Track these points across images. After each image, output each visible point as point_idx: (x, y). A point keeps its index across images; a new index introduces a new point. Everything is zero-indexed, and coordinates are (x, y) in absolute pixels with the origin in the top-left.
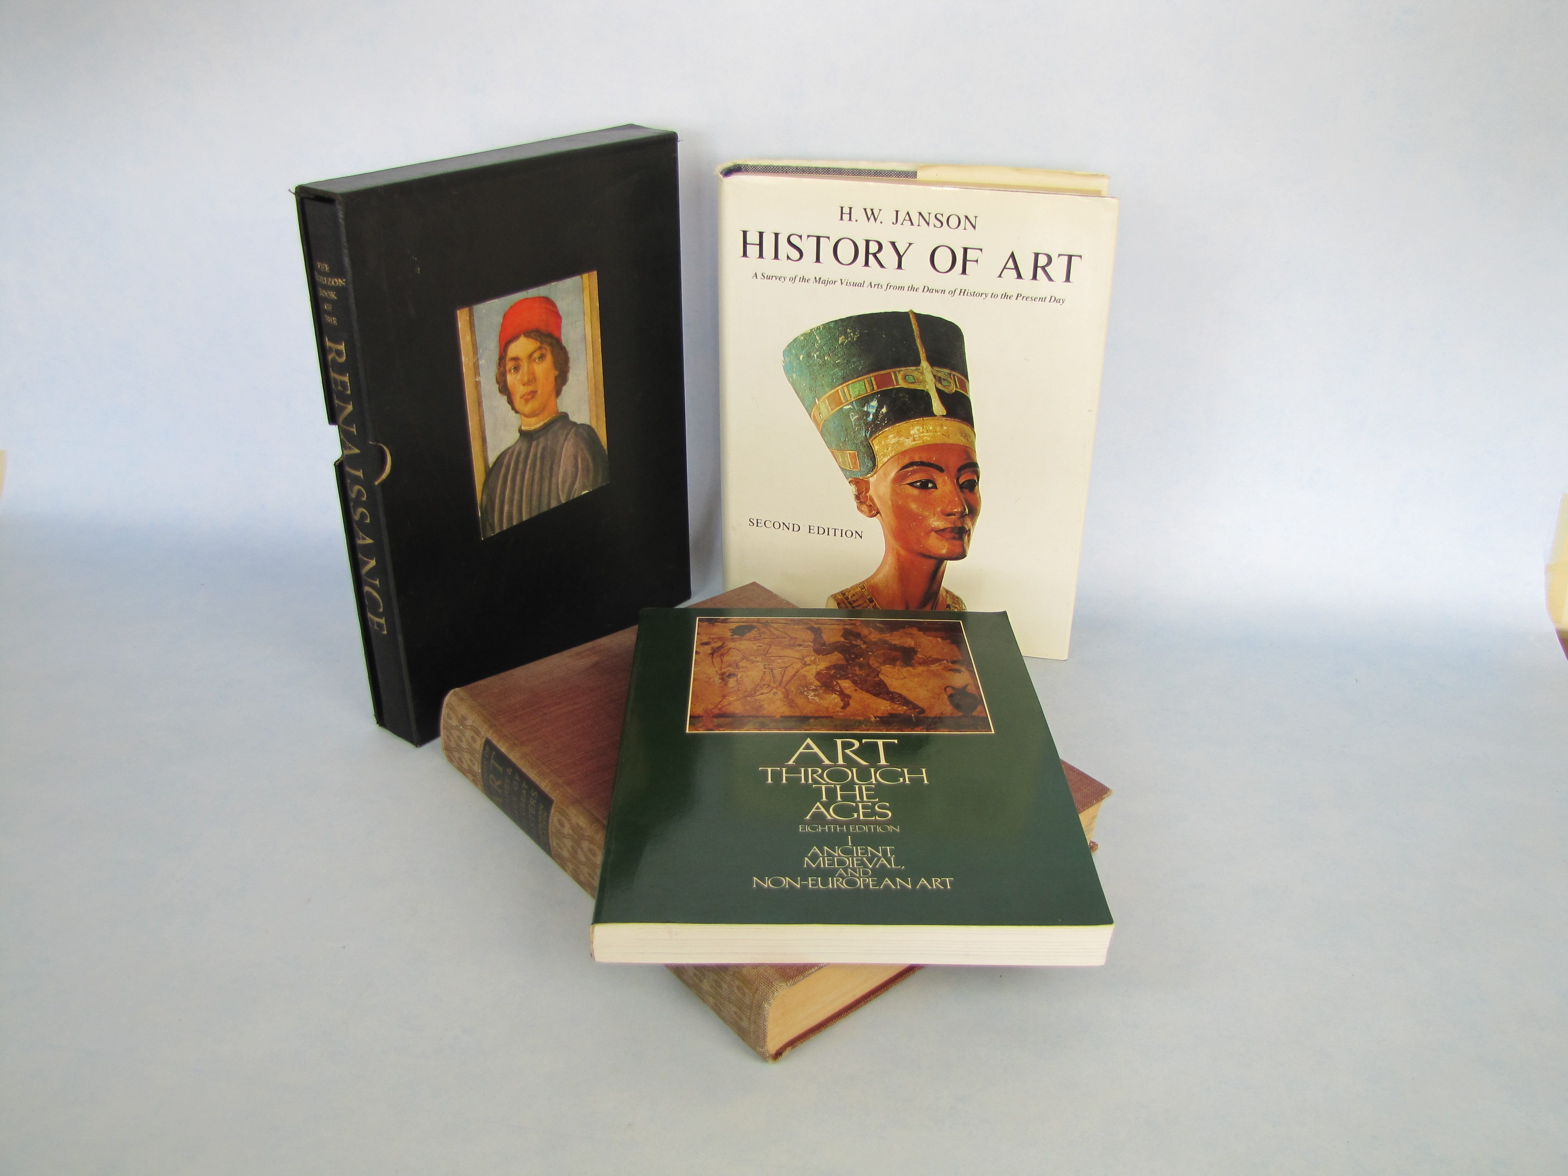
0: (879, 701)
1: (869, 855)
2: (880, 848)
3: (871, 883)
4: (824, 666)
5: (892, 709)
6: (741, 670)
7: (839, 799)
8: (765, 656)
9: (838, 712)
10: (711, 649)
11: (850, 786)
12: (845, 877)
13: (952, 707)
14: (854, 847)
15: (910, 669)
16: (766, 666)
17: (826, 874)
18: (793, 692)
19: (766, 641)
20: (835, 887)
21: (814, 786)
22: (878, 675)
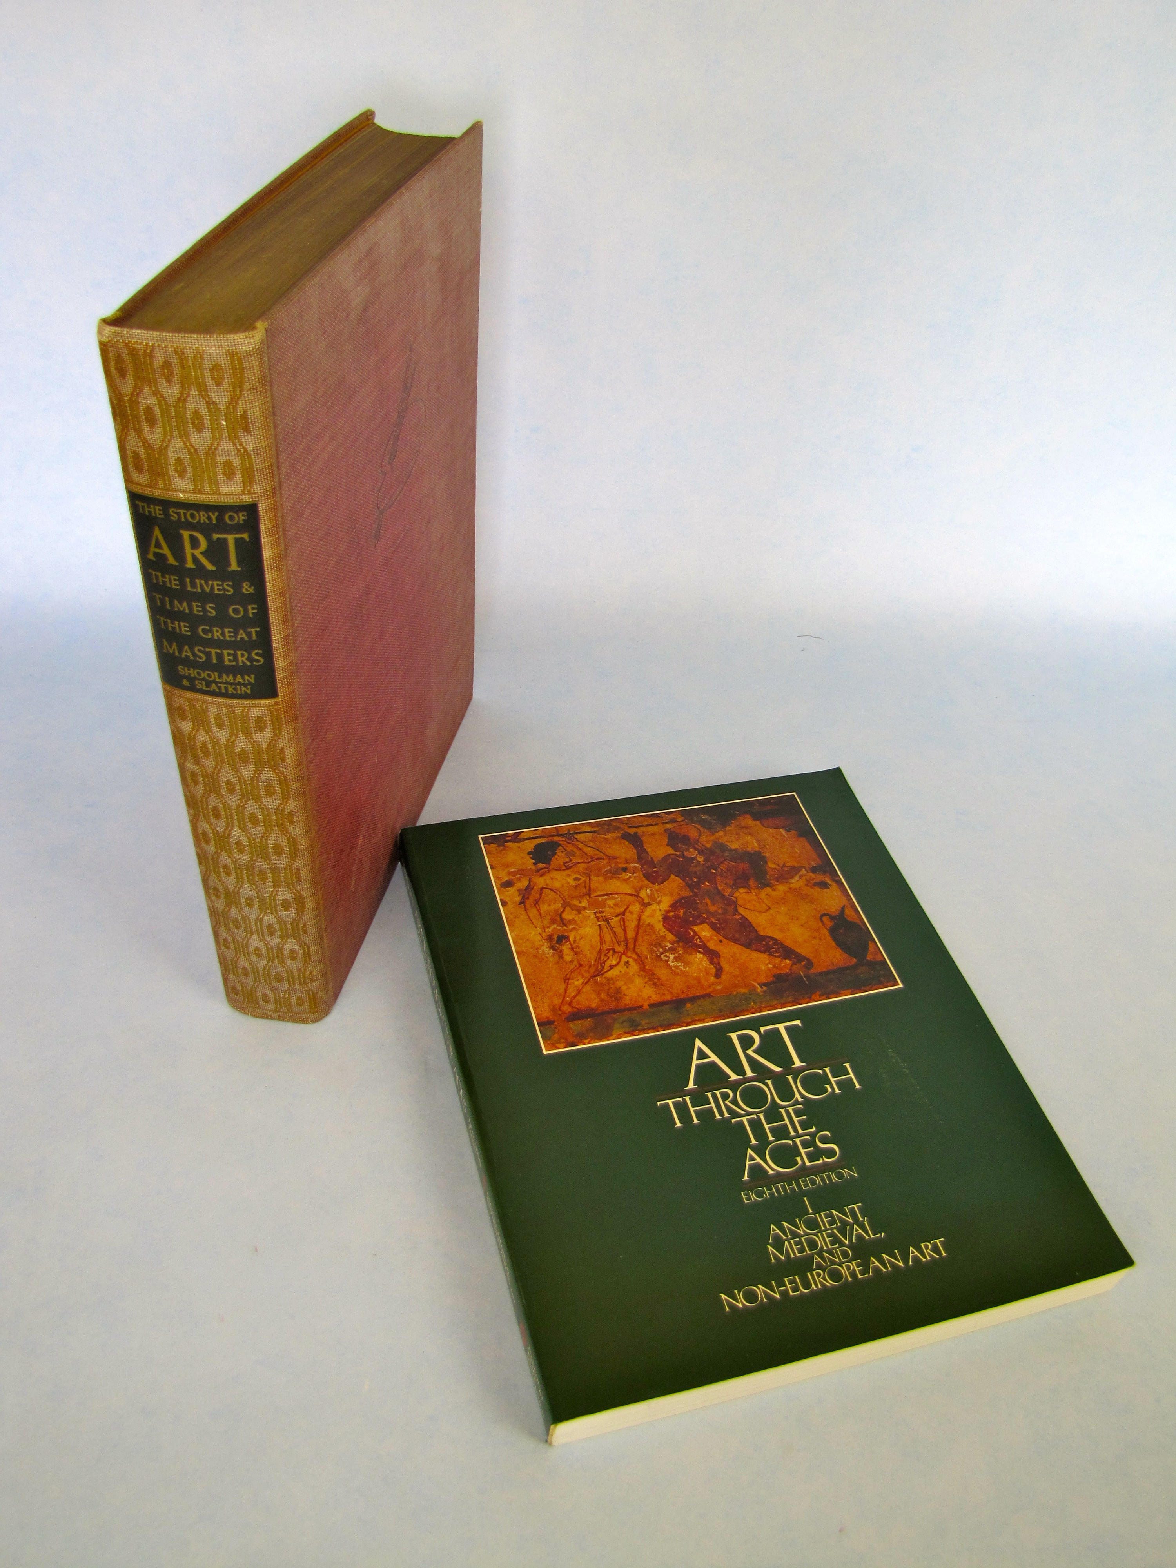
0: (756, 955)
1: (839, 1224)
2: (846, 1208)
3: (857, 1269)
4: (668, 904)
5: (774, 966)
6: (571, 927)
7: (771, 1138)
8: (589, 895)
9: (713, 984)
10: (517, 893)
11: (773, 1114)
12: (826, 1268)
13: (841, 951)
14: (817, 1215)
15: (768, 890)
16: (597, 915)
17: (802, 1267)
18: (647, 958)
19: (581, 867)
20: (820, 1287)
21: (733, 1121)
22: (737, 909)
